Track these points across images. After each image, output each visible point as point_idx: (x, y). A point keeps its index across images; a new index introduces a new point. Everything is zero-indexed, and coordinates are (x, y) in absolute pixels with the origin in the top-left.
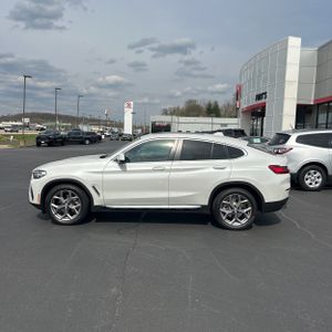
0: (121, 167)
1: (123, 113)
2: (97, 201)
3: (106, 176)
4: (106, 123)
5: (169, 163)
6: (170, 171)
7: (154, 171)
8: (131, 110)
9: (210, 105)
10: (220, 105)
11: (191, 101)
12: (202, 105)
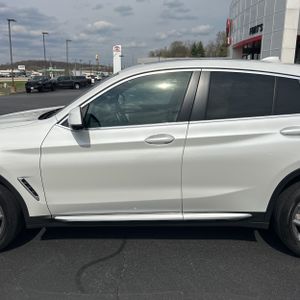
0: (77, 138)
1: (112, 57)
2: (34, 209)
3: (48, 158)
4: (97, 68)
5: (183, 125)
6: (185, 142)
7: (149, 144)
8: (120, 54)
9: (194, 46)
10: (205, 46)
11: (176, 43)
12: (187, 46)
